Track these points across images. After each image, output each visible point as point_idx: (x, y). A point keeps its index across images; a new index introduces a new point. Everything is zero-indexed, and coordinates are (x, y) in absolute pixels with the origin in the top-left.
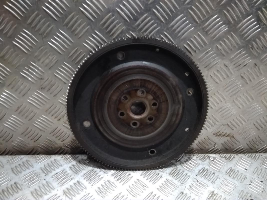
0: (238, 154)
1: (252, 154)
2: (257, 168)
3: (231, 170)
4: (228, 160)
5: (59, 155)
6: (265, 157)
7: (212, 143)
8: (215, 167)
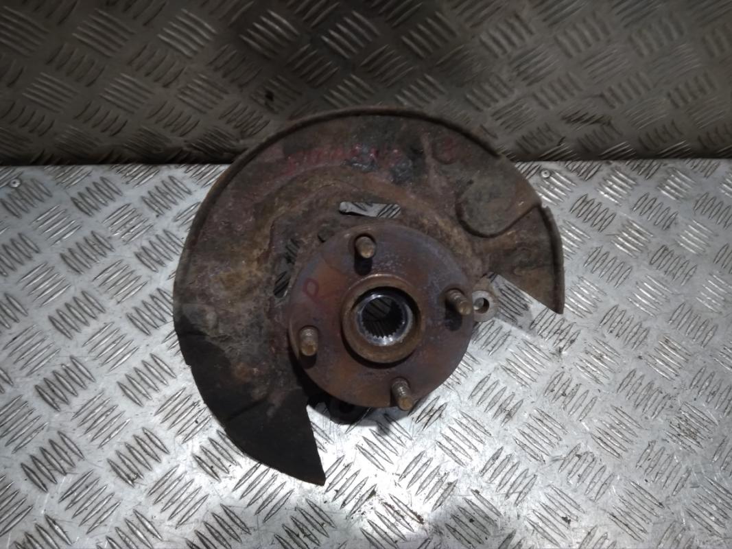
0: (611, 162)
1: (645, 161)
2: (646, 196)
3: (585, 201)
4: (583, 177)
5: (177, 165)
6: (672, 168)
7: (554, 137)
8: (547, 196)
